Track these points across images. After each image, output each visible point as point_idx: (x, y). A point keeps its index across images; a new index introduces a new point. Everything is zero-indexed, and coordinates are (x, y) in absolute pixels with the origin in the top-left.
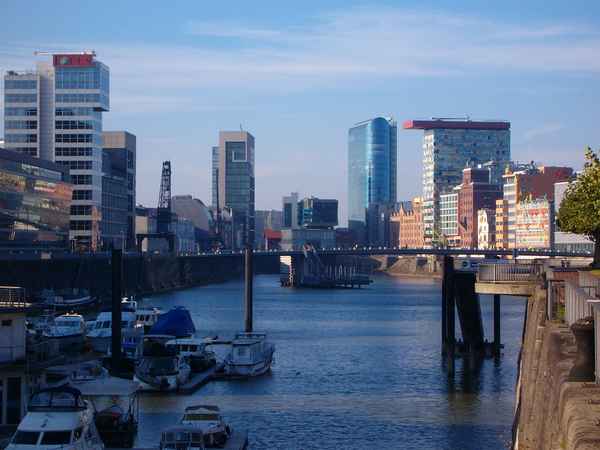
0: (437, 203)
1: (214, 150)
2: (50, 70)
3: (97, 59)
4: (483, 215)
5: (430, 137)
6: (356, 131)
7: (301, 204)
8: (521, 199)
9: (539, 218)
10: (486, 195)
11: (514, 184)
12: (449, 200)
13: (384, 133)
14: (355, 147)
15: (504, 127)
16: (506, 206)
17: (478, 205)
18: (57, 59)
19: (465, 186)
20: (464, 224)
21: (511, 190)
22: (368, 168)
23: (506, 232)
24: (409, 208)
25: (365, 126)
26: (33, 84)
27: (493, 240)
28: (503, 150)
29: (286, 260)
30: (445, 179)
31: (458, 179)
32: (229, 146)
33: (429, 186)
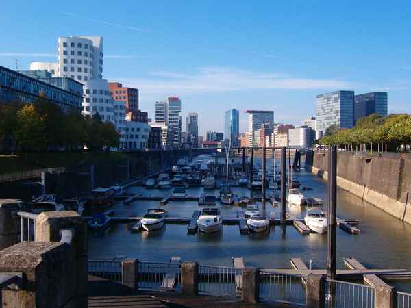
0: (253, 134)
1: (187, 119)
2: (167, 102)
3: (179, 98)
4: (267, 137)
5: (251, 115)
6: (227, 112)
7: (212, 134)
8: (279, 133)
9: (284, 138)
10: (269, 132)
11: (277, 129)
12: (257, 134)
13: (235, 113)
14: (227, 117)
15: (272, 112)
16: (275, 135)
17: (266, 135)
18: (169, 98)
19: (262, 129)
20: (262, 140)
21: (276, 131)
22: (231, 123)
23: (275, 142)
24: (244, 135)
25: (230, 112)
26: (163, 105)
27: (270, 144)
28: (272, 119)
29: (219, 150)
30: (256, 127)
31: (260, 127)
32: (191, 117)
33: (251, 129)
